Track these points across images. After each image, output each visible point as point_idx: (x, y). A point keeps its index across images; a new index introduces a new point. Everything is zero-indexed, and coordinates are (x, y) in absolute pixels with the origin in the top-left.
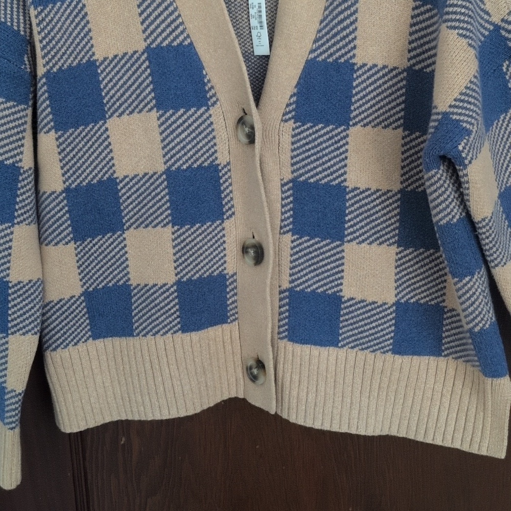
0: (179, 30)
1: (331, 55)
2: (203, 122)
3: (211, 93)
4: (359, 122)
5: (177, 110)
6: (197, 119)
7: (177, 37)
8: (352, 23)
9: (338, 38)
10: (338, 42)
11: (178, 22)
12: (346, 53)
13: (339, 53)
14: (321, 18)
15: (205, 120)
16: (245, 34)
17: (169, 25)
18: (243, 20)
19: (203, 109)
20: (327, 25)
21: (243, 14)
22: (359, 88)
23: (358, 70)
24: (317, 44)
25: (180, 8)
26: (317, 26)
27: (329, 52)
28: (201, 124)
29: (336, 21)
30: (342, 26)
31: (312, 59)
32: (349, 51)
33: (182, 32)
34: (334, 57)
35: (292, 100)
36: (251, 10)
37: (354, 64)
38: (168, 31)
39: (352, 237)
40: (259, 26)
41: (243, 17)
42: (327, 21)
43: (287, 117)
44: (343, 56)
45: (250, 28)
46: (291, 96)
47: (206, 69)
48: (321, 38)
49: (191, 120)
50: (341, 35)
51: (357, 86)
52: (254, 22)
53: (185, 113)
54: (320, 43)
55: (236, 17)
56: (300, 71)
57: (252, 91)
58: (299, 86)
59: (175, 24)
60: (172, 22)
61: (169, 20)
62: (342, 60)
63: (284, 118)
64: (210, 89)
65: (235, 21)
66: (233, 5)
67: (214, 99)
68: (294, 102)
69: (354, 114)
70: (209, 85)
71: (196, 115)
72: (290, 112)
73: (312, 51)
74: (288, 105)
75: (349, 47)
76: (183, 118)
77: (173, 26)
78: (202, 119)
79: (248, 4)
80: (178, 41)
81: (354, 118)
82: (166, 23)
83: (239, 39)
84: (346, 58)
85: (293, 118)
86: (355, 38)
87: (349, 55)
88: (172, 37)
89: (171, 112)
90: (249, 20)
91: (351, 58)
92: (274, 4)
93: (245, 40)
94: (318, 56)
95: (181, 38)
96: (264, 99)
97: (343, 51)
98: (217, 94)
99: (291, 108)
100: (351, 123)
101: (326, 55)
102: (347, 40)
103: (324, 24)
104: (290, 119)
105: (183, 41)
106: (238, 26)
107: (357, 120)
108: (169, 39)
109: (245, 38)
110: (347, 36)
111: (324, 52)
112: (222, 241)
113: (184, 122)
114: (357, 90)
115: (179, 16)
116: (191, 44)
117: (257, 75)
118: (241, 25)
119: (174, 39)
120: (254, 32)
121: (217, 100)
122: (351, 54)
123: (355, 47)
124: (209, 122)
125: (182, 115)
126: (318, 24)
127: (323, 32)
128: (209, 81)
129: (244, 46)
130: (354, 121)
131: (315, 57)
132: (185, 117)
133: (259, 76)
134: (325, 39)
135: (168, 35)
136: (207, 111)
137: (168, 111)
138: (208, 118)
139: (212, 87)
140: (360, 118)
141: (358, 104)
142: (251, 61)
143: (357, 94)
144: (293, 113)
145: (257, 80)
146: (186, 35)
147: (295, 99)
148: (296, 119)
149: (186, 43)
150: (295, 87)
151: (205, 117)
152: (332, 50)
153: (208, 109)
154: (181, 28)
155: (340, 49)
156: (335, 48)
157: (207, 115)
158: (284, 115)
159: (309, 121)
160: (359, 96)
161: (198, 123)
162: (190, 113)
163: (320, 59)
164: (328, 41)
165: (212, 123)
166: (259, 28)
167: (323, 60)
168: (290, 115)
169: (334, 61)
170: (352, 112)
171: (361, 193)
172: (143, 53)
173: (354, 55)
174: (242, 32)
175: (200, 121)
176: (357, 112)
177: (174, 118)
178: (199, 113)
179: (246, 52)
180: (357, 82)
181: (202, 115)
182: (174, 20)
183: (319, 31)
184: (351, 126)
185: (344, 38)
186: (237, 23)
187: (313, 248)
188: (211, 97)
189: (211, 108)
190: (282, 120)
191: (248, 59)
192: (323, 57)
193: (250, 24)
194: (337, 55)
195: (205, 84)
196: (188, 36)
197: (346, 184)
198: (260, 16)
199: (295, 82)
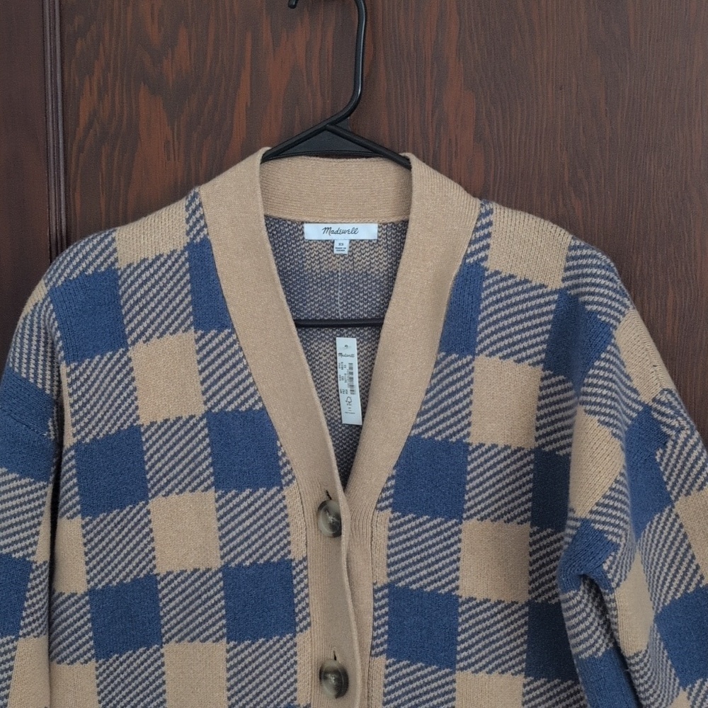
0: (248, 393)
1: (440, 432)
2: (274, 506)
3: (285, 469)
4: (475, 514)
5: (242, 490)
6: (266, 502)
7: (246, 400)
8: (465, 397)
9: (449, 413)
10: (448, 418)
11: (247, 382)
12: (459, 431)
13: (451, 431)
14: (427, 386)
15: (277, 503)
16: (331, 398)
17: (236, 387)
18: (330, 382)
19: (274, 490)
20: (435, 396)
21: (329, 374)
22: (475, 474)
23: (473, 451)
24: (422, 418)
25: (251, 366)
26: (421, 396)
27: (437, 429)
28: (271, 509)
29: (446, 393)
30: (453, 399)
31: (415, 436)
32: (462, 429)
33: (252, 395)
34: (444, 435)
35: (389, 484)
36: (339, 370)
37: (469, 444)
38: (235, 393)
39: (465, 663)
40: (349, 389)
41: (329, 377)
42: (435, 391)
43: (383, 504)
44: (454, 434)
45: (338, 391)
46: (389, 479)
47: (281, 439)
48: (427, 411)
49: (259, 503)
50: (453, 410)
51: (472, 471)
52: (343, 385)
53: (251, 494)
54: (426, 417)
55: (321, 377)
56: (400, 449)
57: (338, 466)
58: (399, 468)
59: (244, 385)
60: (240, 383)
61: (236, 380)
62: (454, 439)
63: (379, 506)
64: (285, 465)
65: (318, 381)
66: (317, 363)
67: (290, 477)
68: (392, 487)
69: (469, 504)
70: (284, 459)
71: (266, 497)
72: (387, 498)
73: (415, 426)
74: (384, 490)
75: (463, 424)
76: (249, 501)
77: (241, 387)
78: (274, 501)
79: (336, 363)
80: (247, 405)
81: (469, 509)
82: (233, 383)
83: (324, 402)
84: (458, 436)
85: (390, 505)
86: (470, 414)
87: (462, 434)
88: (239, 401)
89: (233, 492)
90: (337, 382)
91: (465, 437)
92: (369, 364)
93: (331, 405)
94: (423, 433)
95: (251, 401)
96: (355, 480)
97: (455, 429)
98: (294, 471)
99: (388, 493)
100: (465, 516)
101: (433, 432)
102: (460, 416)
103: (431, 394)
104: (386, 507)
105: (254, 405)
106: (323, 388)
107: (472, 512)
108: (236, 403)
109: (331, 403)
110: (460, 411)
111: (431, 428)
112: (292, 661)
113: (250, 506)
114: (471, 475)
115: (250, 375)
116: (263, 409)
117: (345, 446)
118: (326, 386)
119: (243, 403)
120: (343, 397)
121: (294, 477)
122: (465, 432)
123: (469, 424)
124: (281, 505)
125: (248, 497)
126: (423, 394)
127: (430, 404)
128: (284, 455)
129: (329, 412)
130: (468, 514)
131: (420, 434)
132: (252, 499)
133: (348, 449)
134: (431, 413)
135: (235, 399)
136: (279, 491)
137: (230, 491)
138: (280, 501)
139: (288, 462)
140: (475, 510)
141: (473, 493)
142: (337, 430)
143: (471, 480)
144: (391, 500)
145: (345, 453)
146: (257, 398)
147: (393, 482)
148: (394, 507)
149: (257, 407)
150: (394, 468)
151: (276, 499)
152: (441, 427)
153: (282, 489)
154: (252, 390)
155: (451, 426)
156: (444, 425)
157: (280, 496)
158: (379, 502)
159: (410, 512)
160: (474, 483)
161: (268, 506)
162: (258, 494)
163: (426, 436)
164: (435, 416)
165: (285, 507)
166: (349, 392)
167: (429, 438)
168: (387, 503)
169: (443, 440)
170: (466, 502)
171: (478, 605)
172: (201, 419)
173: (469, 434)
174: (327, 396)
175: (270, 504)
176: (472, 503)
177: (237, 500)
178: (269, 494)
179: (332, 419)
180: (472, 466)
181: (273, 497)
182: (243, 380)
183: (425, 403)
184: (465, 519)
185: (456, 413)
186: (322, 384)
187: (415, 676)
188: (286, 474)
189: (284, 488)
190: (376, 508)
191: (334, 428)
192: (430, 434)
193: (337, 386)
194: (448, 433)
195: (279, 458)
196: (260, 399)
197: (457, 593)
198: (351, 379)
199: (393, 462)
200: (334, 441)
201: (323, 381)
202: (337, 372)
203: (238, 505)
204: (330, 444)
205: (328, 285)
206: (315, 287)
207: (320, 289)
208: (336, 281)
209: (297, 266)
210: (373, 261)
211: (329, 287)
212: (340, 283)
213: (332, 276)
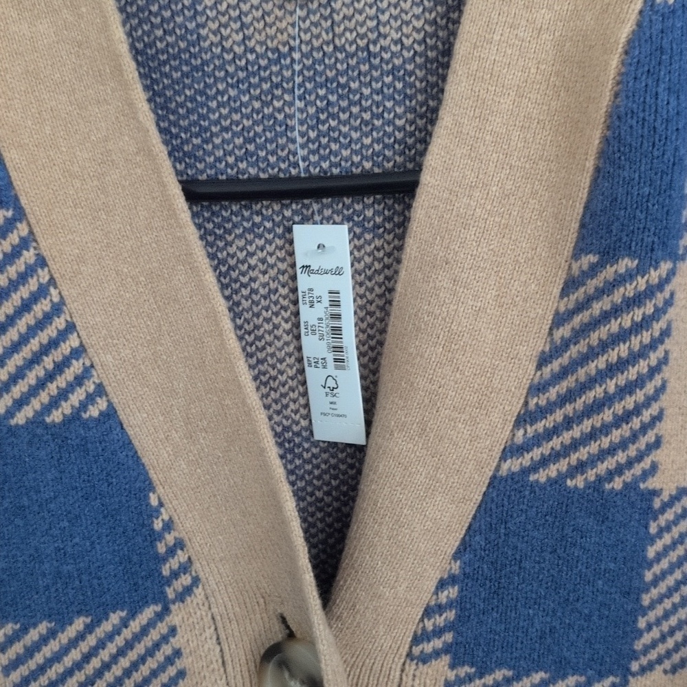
0: (69, 374)
1: (581, 467)
2: (150, 652)
3: (173, 563)
4: (659, 661)
5: (63, 621)
6: (129, 645)
7: (64, 394)
8: (654, 371)
9: (607, 415)
10: (605, 429)
11: (65, 348)
12: (630, 463)
13: (609, 463)
15: (157, 646)
16: (283, 378)
17: (35, 360)
18: (278, 338)
19: (148, 613)
20: (564, 372)
21: (276, 320)
22: (664, 564)
23: (663, 509)
24: (530, 430)
25: (72, 306)
26: (527, 372)
27: (574, 458)
28: (143, 659)
29: (601, 363)
30: (621, 379)
31: (512, 476)
32: (640, 458)
33: (79, 380)
34: (591, 475)
35: (443, 597)
36: (304, 310)
37: (655, 493)
38: (31, 378)
40: (330, 357)
41: (276, 327)
42: (565, 359)
43: (428, 647)
44: (619, 470)
45: (300, 360)
46: (442, 585)
47: (160, 490)
48: (543, 412)
49: (112, 648)
50: (619, 408)
51: (659, 557)
52: (313, 346)
53: (89, 629)
54: (540, 426)
55: (257, 327)
56: (470, 509)
58: (467, 557)
59: (57, 355)
60: (45, 350)
61: (34, 344)
62: (617, 484)
63: (416, 651)
64: (171, 552)
65: (250, 339)
66: (245, 292)
67: (185, 580)
68: (450, 604)
69: (647, 639)
70: (170, 538)
71: (127, 633)
72: (438, 632)
73: (511, 451)
74: (428, 612)
75: (642, 442)
76: (84, 647)
77: (48, 362)
78: (148, 641)
79: (294, 290)
80: (66, 408)
81: (646, 650)
82: (26, 352)
83: (264, 390)
84: (628, 476)
85: (447, 649)
87: (637, 469)
88: (44, 397)
89: (43, 627)
90: (298, 337)
91: (646, 475)
92: (378, 290)
93: (284, 395)
94: (535, 468)
95: (77, 397)
97: (621, 457)
98: (197, 566)
99: (440, 620)
101: (563, 465)
102: (636, 423)
103: (555, 365)
104: (437, 654)
105: (84, 406)
106: (261, 355)
107: (653, 655)
108: (36, 404)
109: (283, 390)
110: (637, 411)
111: (556, 456)
113: (87, 658)
114: (657, 569)
115: (71, 327)
116: (110, 414)
117: (319, 494)
118: (269, 350)
119: (54, 403)
120: (314, 377)
121: (196, 581)
122: (646, 464)
123: (657, 444)
124: (167, 650)
125: (81, 637)
126: (532, 367)
127: (553, 393)
128: (168, 526)
129: (278, 413)
130: (644, 661)
131: (526, 471)
132: (91, 640)
133: (327, 499)
134: (558, 416)
135: (34, 391)
136: (160, 616)
137: (35, 625)
138: (165, 639)
139: (180, 544)
140: (661, 649)
141: (659, 611)
142: (300, 456)
143: (656, 582)
144: (449, 637)
145: (320, 510)
146: (91, 388)
147: (452, 592)
148: (457, 654)
149: (93, 412)
150: (457, 555)
151: (154, 635)
152: (583, 453)
153: (166, 610)
154: (76, 367)
155: (612, 451)
156: (594, 448)
157: (162, 628)
158: (416, 640)
159: (500, 665)
160: (662, 587)
161: (133, 655)
162: (107, 627)
163: (541, 476)
164: (568, 423)
165: (178, 653)
166: (330, 363)
167: (552, 482)
168: (437, 643)
169: (588, 485)
170: (640, 634)
173: (654, 468)
174: (273, 373)
175: (140, 649)
176: (655, 633)
177: (53, 646)
178: (135, 626)
179: (287, 429)
180: (659, 545)
181: (145, 631)
182: (54, 344)
183: (537, 389)
184: (634, 675)
185: (627, 417)
186: (260, 344)
188: (175, 575)
189: (173, 607)
190: (409, 655)
191: (291, 451)
192: (553, 471)
193: (299, 349)
194: (602, 468)
195: (155, 537)
196: (100, 390)
198: (337, 331)
199: (453, 542)
200: (292, 484)
201: (259, 338)
202: (297, 314)
203: (57, 658)
204: (290, 505)
205: (266, 86)
206: (232, 93)
207: (245, 99)
208: (287, 74)
209: (182, 38)
210: (384, 18)
211: (270, 91)
212: (298, 80)
213: (278, 61)
